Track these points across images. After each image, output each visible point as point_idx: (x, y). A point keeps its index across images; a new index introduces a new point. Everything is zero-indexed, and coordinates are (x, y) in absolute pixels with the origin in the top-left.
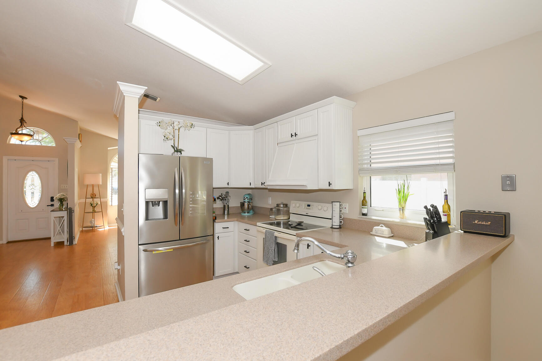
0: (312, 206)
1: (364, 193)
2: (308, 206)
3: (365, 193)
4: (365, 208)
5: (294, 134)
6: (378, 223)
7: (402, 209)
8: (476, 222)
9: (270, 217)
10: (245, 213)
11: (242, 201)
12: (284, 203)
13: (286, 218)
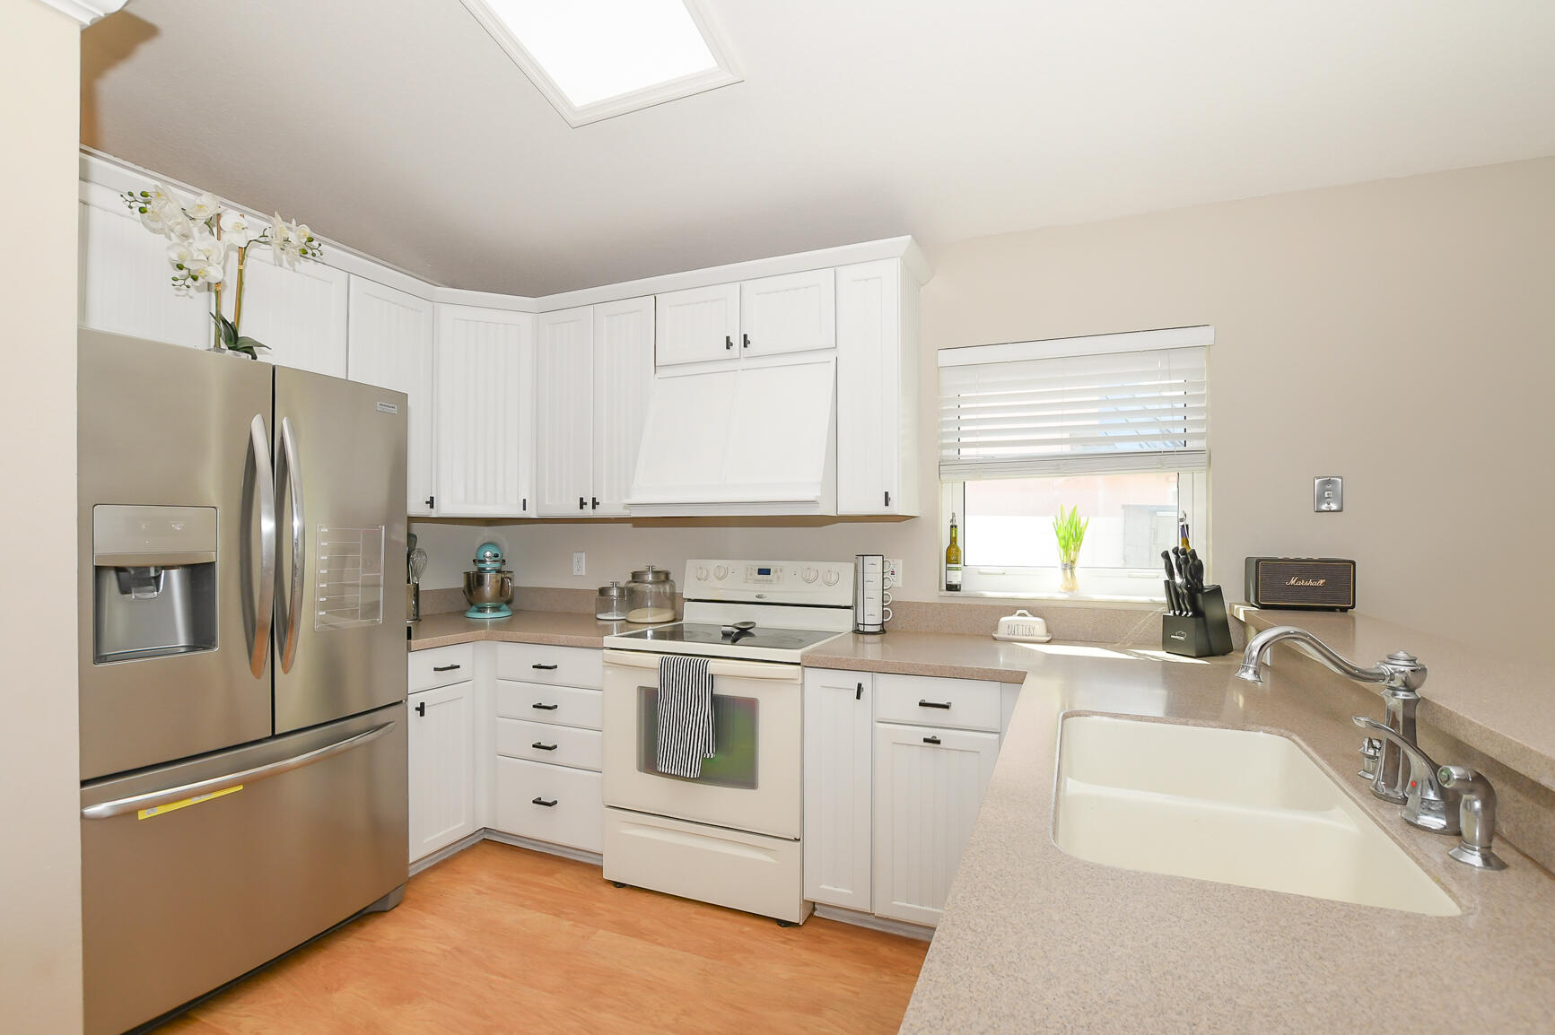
0: (776, 572)
1: (952, 526)
2: (759, 573)
3: (956, 527)
4: (957, 569)
5: (737, 341)
6: (1010, 608)
7: (1070, 566)
8: (1293, 582)
9: (599, 616)
10: (482, 610)
11: (472, 569)
12: (657, 569)
13: (668, 616)
